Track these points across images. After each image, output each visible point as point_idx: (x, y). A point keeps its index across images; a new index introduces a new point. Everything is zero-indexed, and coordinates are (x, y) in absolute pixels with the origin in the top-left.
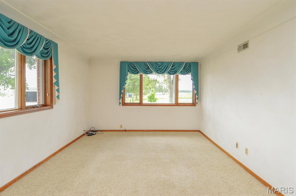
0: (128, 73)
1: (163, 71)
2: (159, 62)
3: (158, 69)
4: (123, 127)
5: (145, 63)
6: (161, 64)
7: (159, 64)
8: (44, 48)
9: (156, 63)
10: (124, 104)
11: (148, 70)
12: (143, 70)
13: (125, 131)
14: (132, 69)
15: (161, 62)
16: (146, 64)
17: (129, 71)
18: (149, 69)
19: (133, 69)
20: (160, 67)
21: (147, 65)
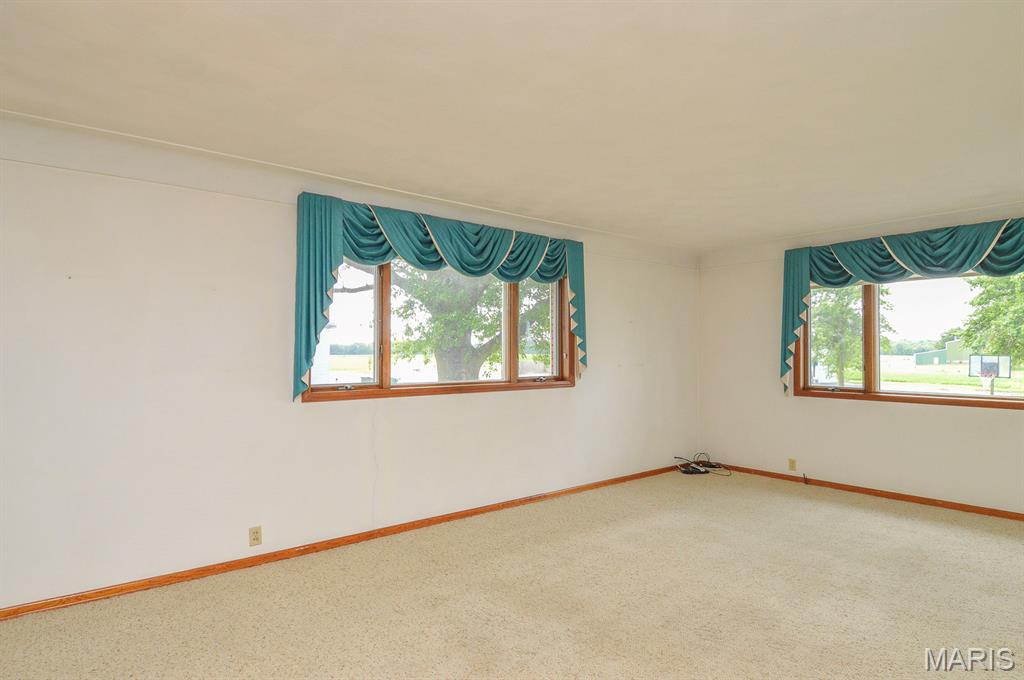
0: (812, 284)
1: (957, 262)
2: (936, 231)
3: (932, 261)
4: (797, 468)
5: (874, 244)
6: (948, 236)
7: (933, 237)
8: (547, 261)
9: (925, 236)
10: (804, 390)
11: (885, 268)
12: (867, 268)
13: (807, 481)
14: (825, 269)
15: (947, 228)
16: (879, 245)
17: (812, 278)
18: (889, 263)
19: (829, 270)
20: (943, 250)
21: (883, 250)
